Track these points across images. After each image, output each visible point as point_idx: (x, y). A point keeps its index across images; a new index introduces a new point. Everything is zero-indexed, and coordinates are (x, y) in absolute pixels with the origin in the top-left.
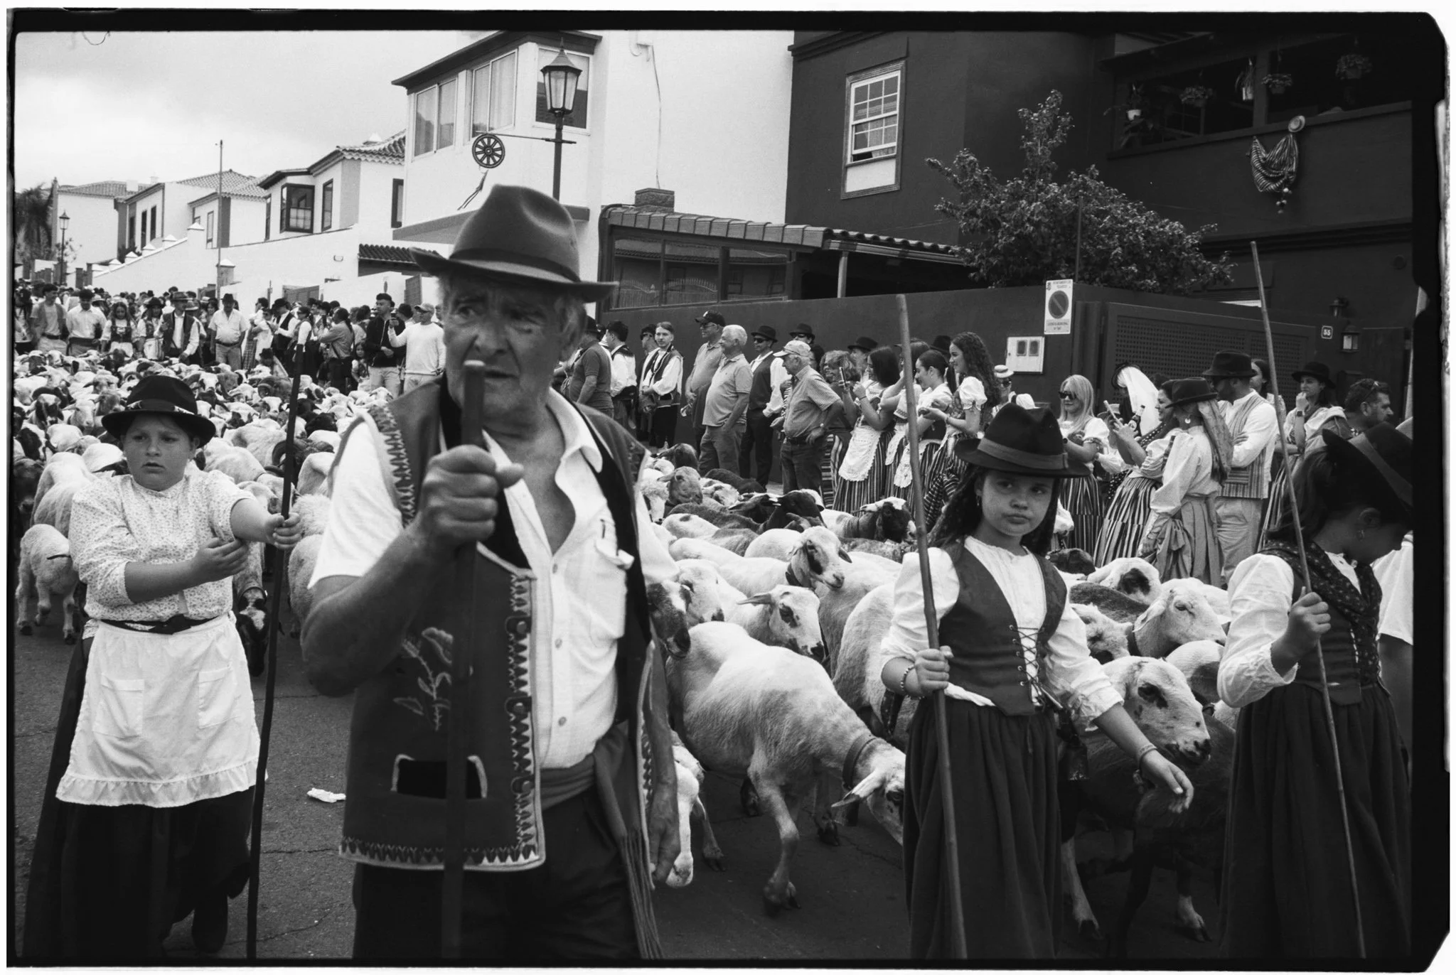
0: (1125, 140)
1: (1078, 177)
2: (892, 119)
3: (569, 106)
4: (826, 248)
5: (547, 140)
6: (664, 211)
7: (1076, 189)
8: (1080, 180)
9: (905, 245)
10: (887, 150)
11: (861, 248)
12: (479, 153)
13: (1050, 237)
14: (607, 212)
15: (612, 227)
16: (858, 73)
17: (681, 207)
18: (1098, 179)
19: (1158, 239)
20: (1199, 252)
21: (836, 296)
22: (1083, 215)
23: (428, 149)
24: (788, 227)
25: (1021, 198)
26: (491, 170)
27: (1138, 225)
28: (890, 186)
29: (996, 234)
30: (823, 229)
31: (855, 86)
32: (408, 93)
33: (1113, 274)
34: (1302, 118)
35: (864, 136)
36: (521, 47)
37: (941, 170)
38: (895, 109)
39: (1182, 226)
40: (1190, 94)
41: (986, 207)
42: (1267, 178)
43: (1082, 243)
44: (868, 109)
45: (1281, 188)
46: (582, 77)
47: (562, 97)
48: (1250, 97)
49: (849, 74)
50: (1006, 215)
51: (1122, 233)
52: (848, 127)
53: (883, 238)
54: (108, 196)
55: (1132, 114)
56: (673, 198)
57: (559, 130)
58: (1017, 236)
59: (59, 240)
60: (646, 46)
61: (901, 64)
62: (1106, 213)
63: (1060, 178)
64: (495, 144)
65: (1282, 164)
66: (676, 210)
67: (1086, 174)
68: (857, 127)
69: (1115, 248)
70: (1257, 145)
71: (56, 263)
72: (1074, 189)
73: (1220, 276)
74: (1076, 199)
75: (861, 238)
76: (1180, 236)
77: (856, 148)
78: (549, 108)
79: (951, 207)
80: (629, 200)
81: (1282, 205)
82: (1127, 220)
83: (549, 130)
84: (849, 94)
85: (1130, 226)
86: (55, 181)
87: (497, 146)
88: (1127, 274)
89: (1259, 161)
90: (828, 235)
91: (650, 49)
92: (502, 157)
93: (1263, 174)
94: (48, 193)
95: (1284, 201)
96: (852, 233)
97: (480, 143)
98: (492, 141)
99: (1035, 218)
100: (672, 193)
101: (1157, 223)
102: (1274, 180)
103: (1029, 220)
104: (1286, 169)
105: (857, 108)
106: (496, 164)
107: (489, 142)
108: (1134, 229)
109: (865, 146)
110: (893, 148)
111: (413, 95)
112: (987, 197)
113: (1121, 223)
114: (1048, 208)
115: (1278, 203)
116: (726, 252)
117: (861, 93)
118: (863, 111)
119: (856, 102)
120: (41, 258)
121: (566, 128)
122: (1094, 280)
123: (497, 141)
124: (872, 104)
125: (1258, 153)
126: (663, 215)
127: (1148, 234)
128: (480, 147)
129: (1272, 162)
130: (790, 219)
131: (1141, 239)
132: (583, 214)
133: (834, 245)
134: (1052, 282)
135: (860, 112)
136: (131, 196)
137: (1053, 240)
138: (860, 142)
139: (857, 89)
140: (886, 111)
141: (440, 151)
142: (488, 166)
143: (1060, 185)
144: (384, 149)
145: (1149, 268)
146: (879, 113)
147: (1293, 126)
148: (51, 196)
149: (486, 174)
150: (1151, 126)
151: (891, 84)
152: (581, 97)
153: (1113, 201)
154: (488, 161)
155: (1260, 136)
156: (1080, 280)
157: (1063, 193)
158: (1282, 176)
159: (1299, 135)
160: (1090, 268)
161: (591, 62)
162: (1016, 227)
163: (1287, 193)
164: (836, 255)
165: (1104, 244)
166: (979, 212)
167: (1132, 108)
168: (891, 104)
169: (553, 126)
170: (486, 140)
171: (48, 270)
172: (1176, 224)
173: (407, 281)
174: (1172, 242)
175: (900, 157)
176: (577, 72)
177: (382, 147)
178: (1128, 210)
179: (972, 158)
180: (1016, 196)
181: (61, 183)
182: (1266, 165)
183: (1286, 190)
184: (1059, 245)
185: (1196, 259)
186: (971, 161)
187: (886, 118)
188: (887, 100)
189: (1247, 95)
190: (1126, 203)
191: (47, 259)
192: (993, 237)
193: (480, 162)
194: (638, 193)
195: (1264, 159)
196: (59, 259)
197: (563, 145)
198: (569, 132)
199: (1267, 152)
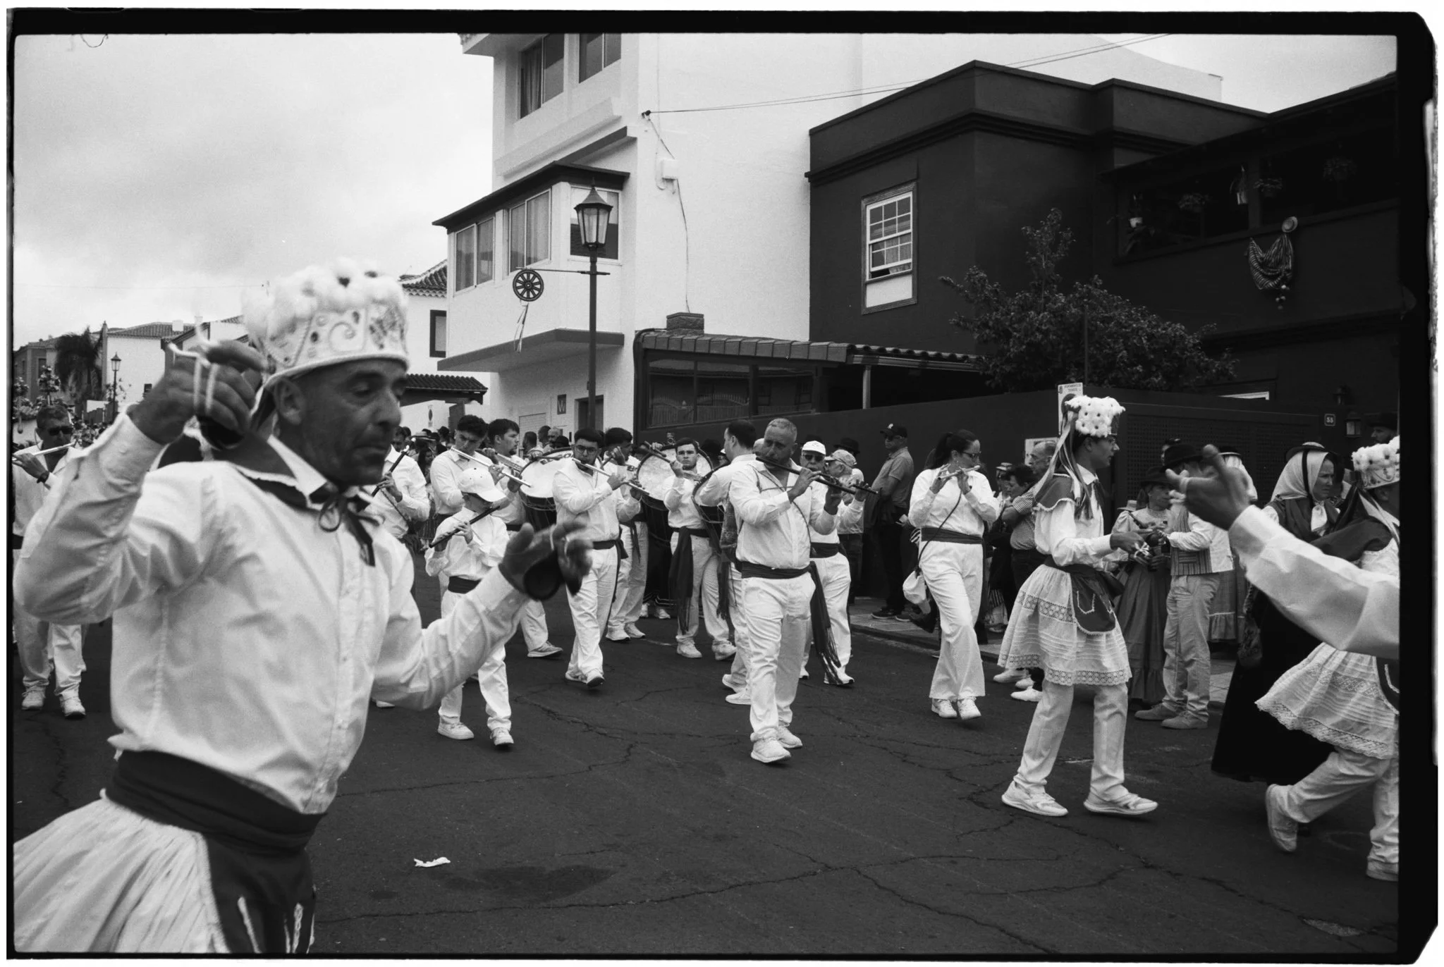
0: (1130, 246)
1: (1082, 287)
2: (906, 238)
3: (602, 240)
4: (849, 363)
5: (583, 273)
6: (696, 334)
7: (1082, 298)
8: (1085, 290)
9: (924, 355)
10: (903, 267)
11: (883, 361)
12: (520, 288)
13: (1059, 344)
14: (640, 336)
15: (647, 349)
16: (874, 195)
17: (710, 329)
18: (1102, 288)
19: (1161, 341)
20: (1201, 350)
21: (862, 407)
22: (1089, 321)
23: (468, 283)
24: (813, 344)
25: (1031, 308)
26: (531, 304)
27: (1142, 329)
28: (908, 300)
29: (1008, 343)
30: (846, 345)
31: (869, 208)
32: (449, 233)
33: (1120, 375)
34: (1294, 219)
35: (881, 254)
36: (555, 187)
37: (953, 286)
38: (909, 228)
39: (1183, 327)
40: (1188, 201)
41: (996, 319)
42: (1264, 276)
43: (1089, 347)
44: (883, 228)
45: (1279, 285)
46: (613, 212)
47: (595, 232)
48: (1244, 201)
49: (864, 197)
50: (1016, 326)
51: (1126, 337)
52: (865, 246)
53: (903, 350)
54: (155, 337)
55: (1134, 222)
56: (703, 321)
57: (593, 263)
58: (1028, 344)
59: (110, 381)
60: (671, 180)
61: (912, 186)
62: (1111, 319)
63: (1066, 289)
64: (534, 278)
65: (1279, 263)
66: (706, 331)
67: (1091, 284)
68: (874, 246)
69: (1120, 351)
70: (1254, 245)
71: (107, 403)
72: (1079, 298)
73: (1223, 373)
74: (1082, 307)
75: (882, 352)
76: (1181, 336)
77: (873, 266)
78: (583, 242)
79: (964, 321)
80: (661, 324)
81: (1281, 300)
82: (1131, 325)
83: (584, 262)
84: (865, 215)
85: (1133, 330)
86: (105, 325)
87: (536, 280)
88: (1133, 374)
89: (1257, 261)
90: (852, 350)
91: (675, 183)
92: (541, 291)
93: (1261, 273)
94: (98, 337)
95: (1283, 298)
96: (874, 348)
97: (520, 279)
98: (531, 276)
99: (1043, 328)
100: (702, 316)
101: (1159, 326)
102: (1272, 278)
103: (1038, 329)
104: (1283, 268)
105: (872, 229)
106: (536, 297)
107: (528, 277)
108: (1138, 332)
109: (883, 263)
110: (908, 264)
111: (453, 234)
112: (997, 310)
113: (1126, 328)
114: (1055, 317)
115: (1278, 299)
116: (755, 369)
117: (876, 215)
118: (879, 230)
119: (871, 223)
120: (93, 399)
121: (599, 260)
122: (1103, 382)
123: (536, 275)
124: (887, 224)
125: (1255, 253)
126: (695, 337)
127: (1151, 337)
128: (520, 282)
129: (1269, 261)
130: (814, 335)
131: (1145, 342)
132: (618, 339)
133: (858, 359)
134: (1063, 386)
135: (877, 231)
136: (177, 336)
137: (1061, 347)
138: (878, 259)
139: (872, 211)
140: (900, 230)
141: (480, 285)
142: (528, 299)
143: (1066, 295)
144: (421, 282)
145: (1154, 369)
146: (895, 232)
147: (1286, 227)
148: (101, 339)
149: (527, 306)
150: (1153, 232)
151: (904, 205)
152: (613, 230)
153: (1116, 308)
154: (528, 295)
155: (1257, 237)
156: (1090, 382)
157: (1069, 302)
158: (1278, 275)
159: (1292, 235)
160: (1098, 371)
161: (620, 195)
162: (1026, 335)
163: (1285, 290)
164: (859, 369)
165: (1111, 348)
166: (991, 323)
167: (1134, 217)
168: (904, 223)
169: (588, 259)
170: (525, 275)
171: (99, 410)
172: (1178, 326)
173: (451, 409)
174: (1174, 343)
175: (916, 272)
176: (608, 208)
177: (419, 280)
178: (1132, 315)
179: (982, 275)
180: (1024, 308)
181: (110, 326)
182: (1264, 264)
183: (1284, 287)
184: (1068, 351)
185: (1199, 357)
186: (981, 278)
187: (901, 236)
188: (901, 220)
189: (1241, 199)
190: (1131, 309)
191: (98, 399)
192: (1006, 347)
193: (520, 296)
194: (669, 318)
195: (1262, 259)
196: (110, 399)
197: (598, 277)
198: (603, 264)
199: (1264, 252)
